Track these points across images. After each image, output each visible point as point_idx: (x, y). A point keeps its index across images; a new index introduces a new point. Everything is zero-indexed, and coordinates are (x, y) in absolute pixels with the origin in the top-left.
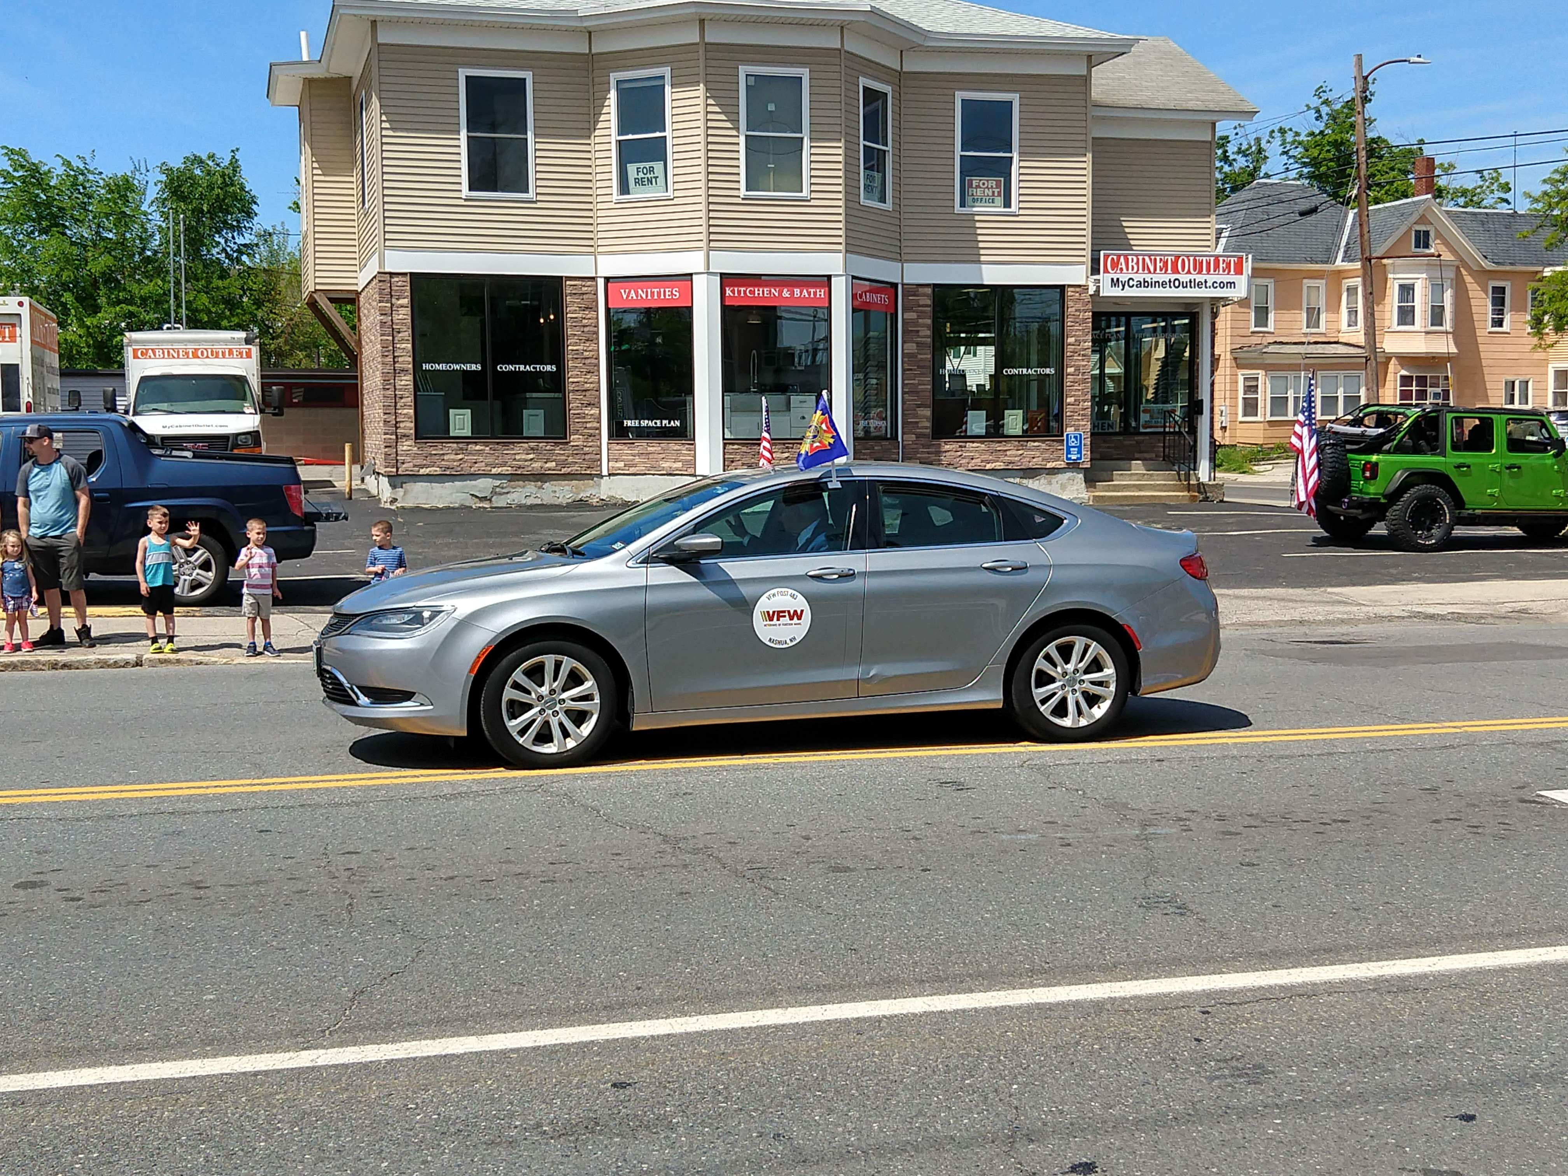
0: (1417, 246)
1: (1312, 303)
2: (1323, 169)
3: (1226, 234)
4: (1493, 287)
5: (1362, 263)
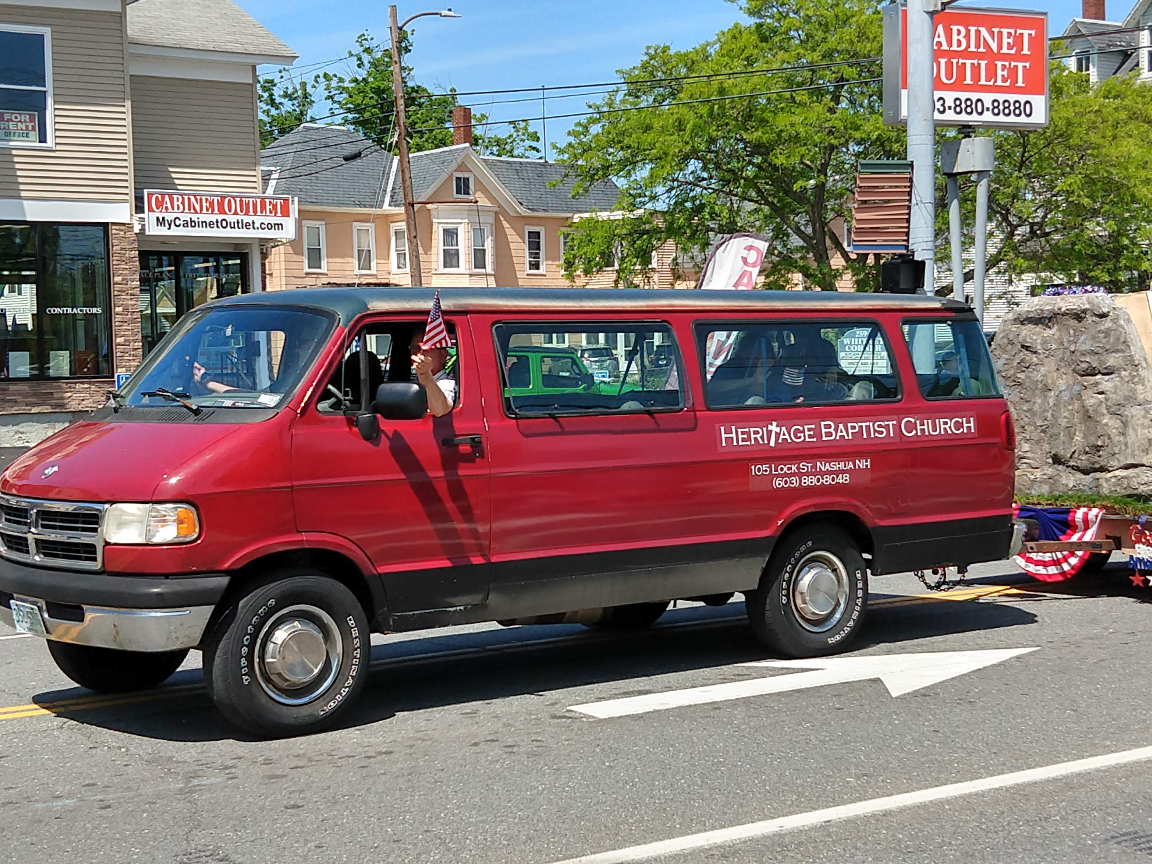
0: (458, 192)
1: (362, 245)
2: (367, 115)
3: (275, 176)
4: (529, 232)
5: (406, 208)
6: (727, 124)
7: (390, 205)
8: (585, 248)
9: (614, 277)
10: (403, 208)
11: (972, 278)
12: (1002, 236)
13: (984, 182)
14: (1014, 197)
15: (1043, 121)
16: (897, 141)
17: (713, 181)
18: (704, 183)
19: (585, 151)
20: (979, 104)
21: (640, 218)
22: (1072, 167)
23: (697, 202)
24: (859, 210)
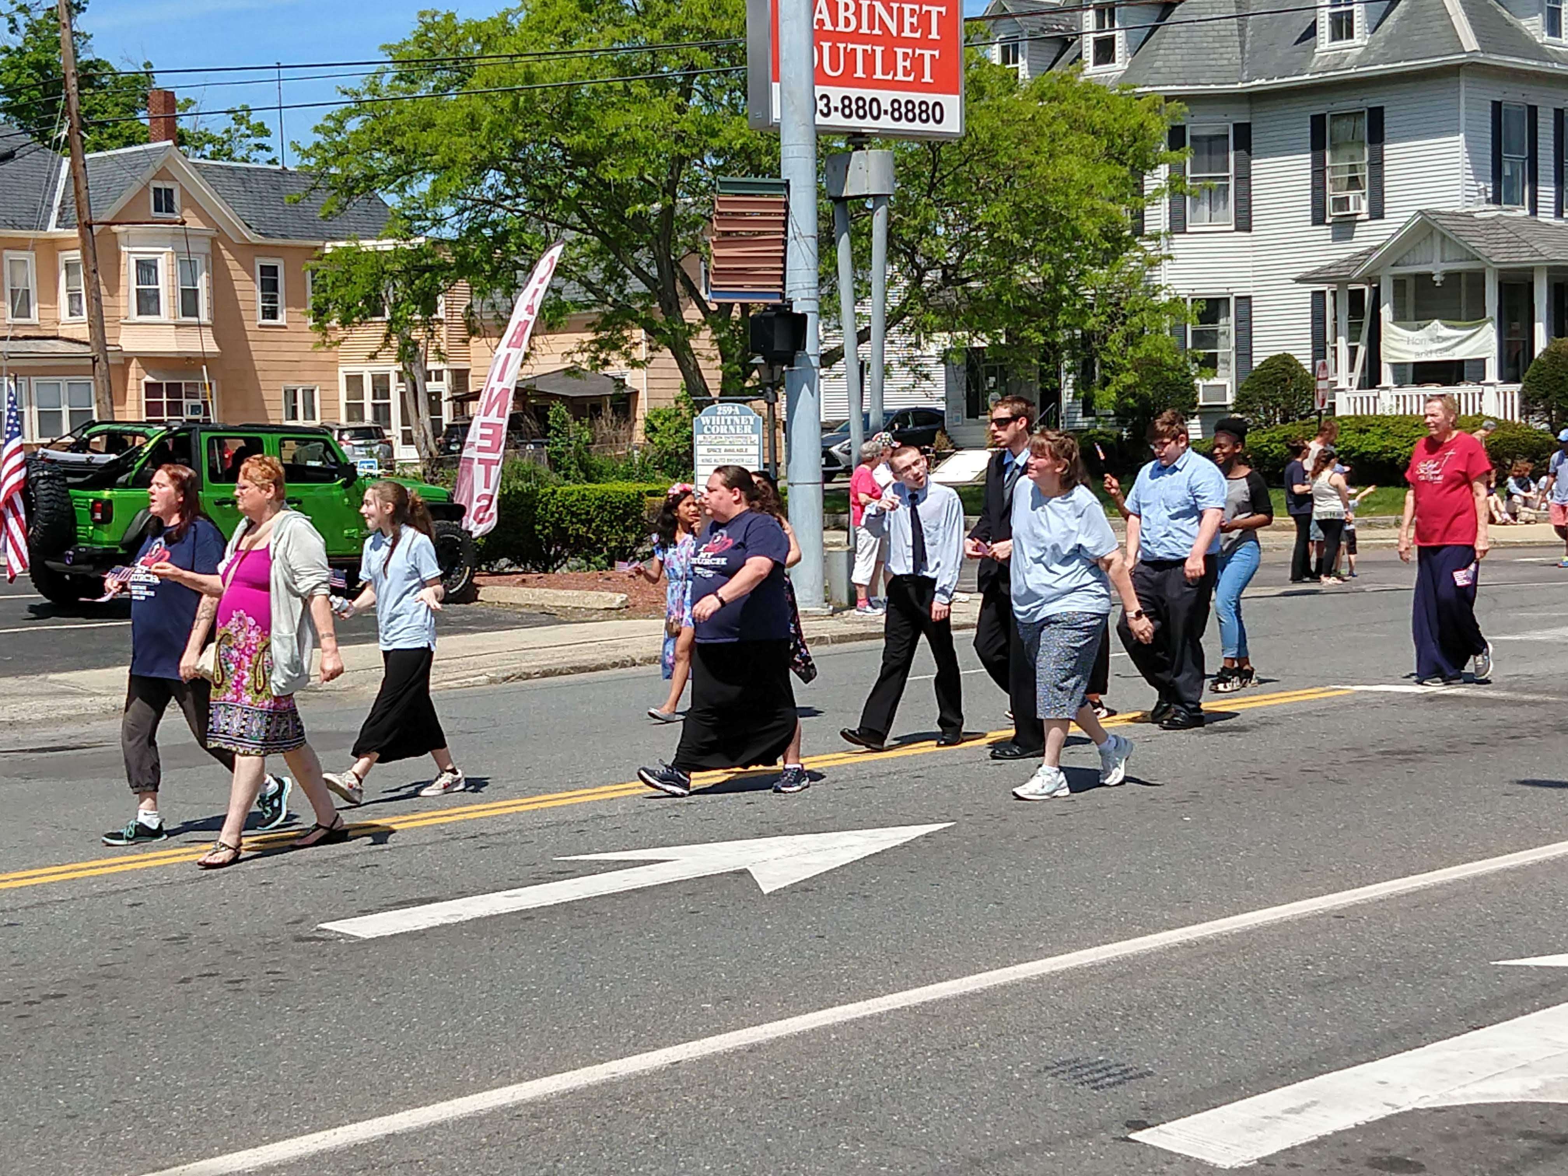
0: (158, 209)
1: (17, 282)
2: (23, 99)
5: (81, 230)
6: (538, 124)
7: (57, 226)
8: (343, 291)
9: (384, 329)
10: (76, 230)
11: (869, 338)
12: (906, 283)
13: (882, 210)
14: (923, 230)
15: (958, 130)
16: (769, 152)
17: (521, 200)
18: (507, 203)
19: (341, 154)
20: (875, 105)
21: (420, 249)
22: (996, 192)
23: (499, 229)
24: (718, 244)
